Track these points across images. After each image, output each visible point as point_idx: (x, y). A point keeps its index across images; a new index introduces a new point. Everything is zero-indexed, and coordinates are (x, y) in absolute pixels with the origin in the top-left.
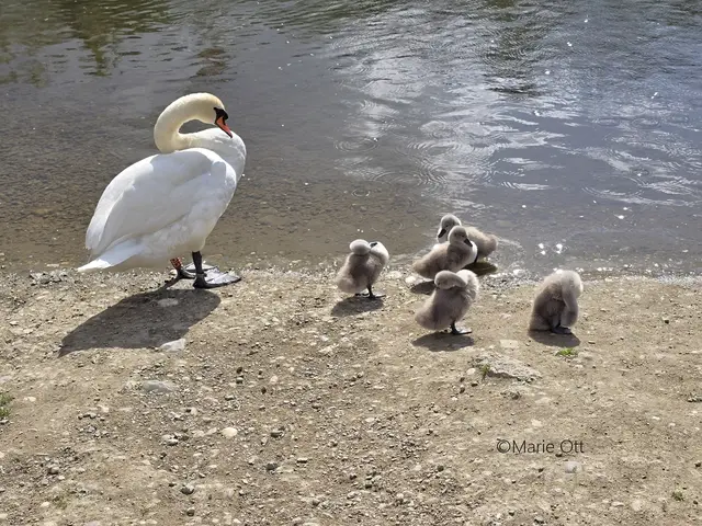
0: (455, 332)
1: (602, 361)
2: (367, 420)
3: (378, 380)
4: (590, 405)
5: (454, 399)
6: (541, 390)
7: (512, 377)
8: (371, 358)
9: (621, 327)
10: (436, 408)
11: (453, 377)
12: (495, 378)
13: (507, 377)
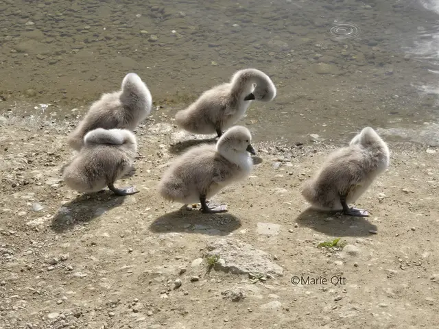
0: (205, 210)
1: (370, 257)
2: (50, 316)
3: (83, 265)
4: (327, 314)
5: (165, 296)
6: (274, 292)
7: (242, 273)
8: (85, 236)
9: (419, 214)
10: (138, 306)
11: (172, 268)
12: (222, 273)
13: (237, 273)
